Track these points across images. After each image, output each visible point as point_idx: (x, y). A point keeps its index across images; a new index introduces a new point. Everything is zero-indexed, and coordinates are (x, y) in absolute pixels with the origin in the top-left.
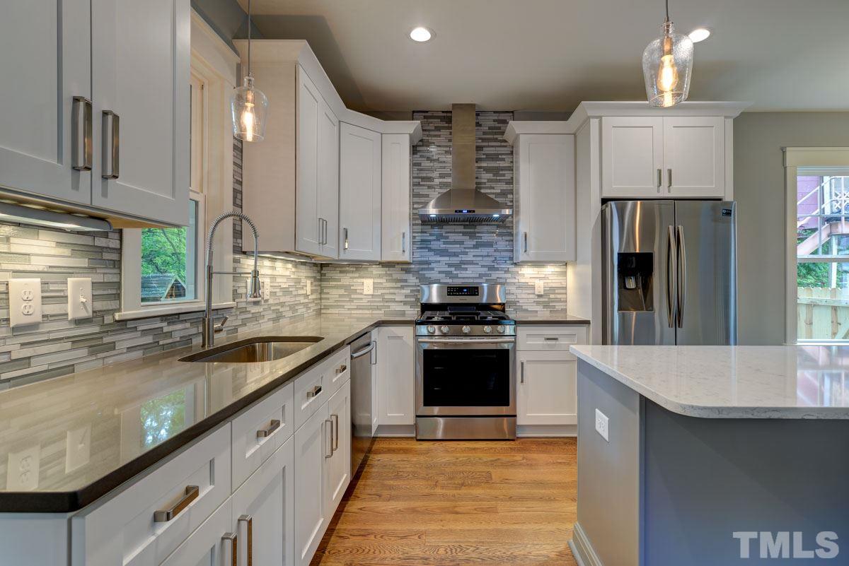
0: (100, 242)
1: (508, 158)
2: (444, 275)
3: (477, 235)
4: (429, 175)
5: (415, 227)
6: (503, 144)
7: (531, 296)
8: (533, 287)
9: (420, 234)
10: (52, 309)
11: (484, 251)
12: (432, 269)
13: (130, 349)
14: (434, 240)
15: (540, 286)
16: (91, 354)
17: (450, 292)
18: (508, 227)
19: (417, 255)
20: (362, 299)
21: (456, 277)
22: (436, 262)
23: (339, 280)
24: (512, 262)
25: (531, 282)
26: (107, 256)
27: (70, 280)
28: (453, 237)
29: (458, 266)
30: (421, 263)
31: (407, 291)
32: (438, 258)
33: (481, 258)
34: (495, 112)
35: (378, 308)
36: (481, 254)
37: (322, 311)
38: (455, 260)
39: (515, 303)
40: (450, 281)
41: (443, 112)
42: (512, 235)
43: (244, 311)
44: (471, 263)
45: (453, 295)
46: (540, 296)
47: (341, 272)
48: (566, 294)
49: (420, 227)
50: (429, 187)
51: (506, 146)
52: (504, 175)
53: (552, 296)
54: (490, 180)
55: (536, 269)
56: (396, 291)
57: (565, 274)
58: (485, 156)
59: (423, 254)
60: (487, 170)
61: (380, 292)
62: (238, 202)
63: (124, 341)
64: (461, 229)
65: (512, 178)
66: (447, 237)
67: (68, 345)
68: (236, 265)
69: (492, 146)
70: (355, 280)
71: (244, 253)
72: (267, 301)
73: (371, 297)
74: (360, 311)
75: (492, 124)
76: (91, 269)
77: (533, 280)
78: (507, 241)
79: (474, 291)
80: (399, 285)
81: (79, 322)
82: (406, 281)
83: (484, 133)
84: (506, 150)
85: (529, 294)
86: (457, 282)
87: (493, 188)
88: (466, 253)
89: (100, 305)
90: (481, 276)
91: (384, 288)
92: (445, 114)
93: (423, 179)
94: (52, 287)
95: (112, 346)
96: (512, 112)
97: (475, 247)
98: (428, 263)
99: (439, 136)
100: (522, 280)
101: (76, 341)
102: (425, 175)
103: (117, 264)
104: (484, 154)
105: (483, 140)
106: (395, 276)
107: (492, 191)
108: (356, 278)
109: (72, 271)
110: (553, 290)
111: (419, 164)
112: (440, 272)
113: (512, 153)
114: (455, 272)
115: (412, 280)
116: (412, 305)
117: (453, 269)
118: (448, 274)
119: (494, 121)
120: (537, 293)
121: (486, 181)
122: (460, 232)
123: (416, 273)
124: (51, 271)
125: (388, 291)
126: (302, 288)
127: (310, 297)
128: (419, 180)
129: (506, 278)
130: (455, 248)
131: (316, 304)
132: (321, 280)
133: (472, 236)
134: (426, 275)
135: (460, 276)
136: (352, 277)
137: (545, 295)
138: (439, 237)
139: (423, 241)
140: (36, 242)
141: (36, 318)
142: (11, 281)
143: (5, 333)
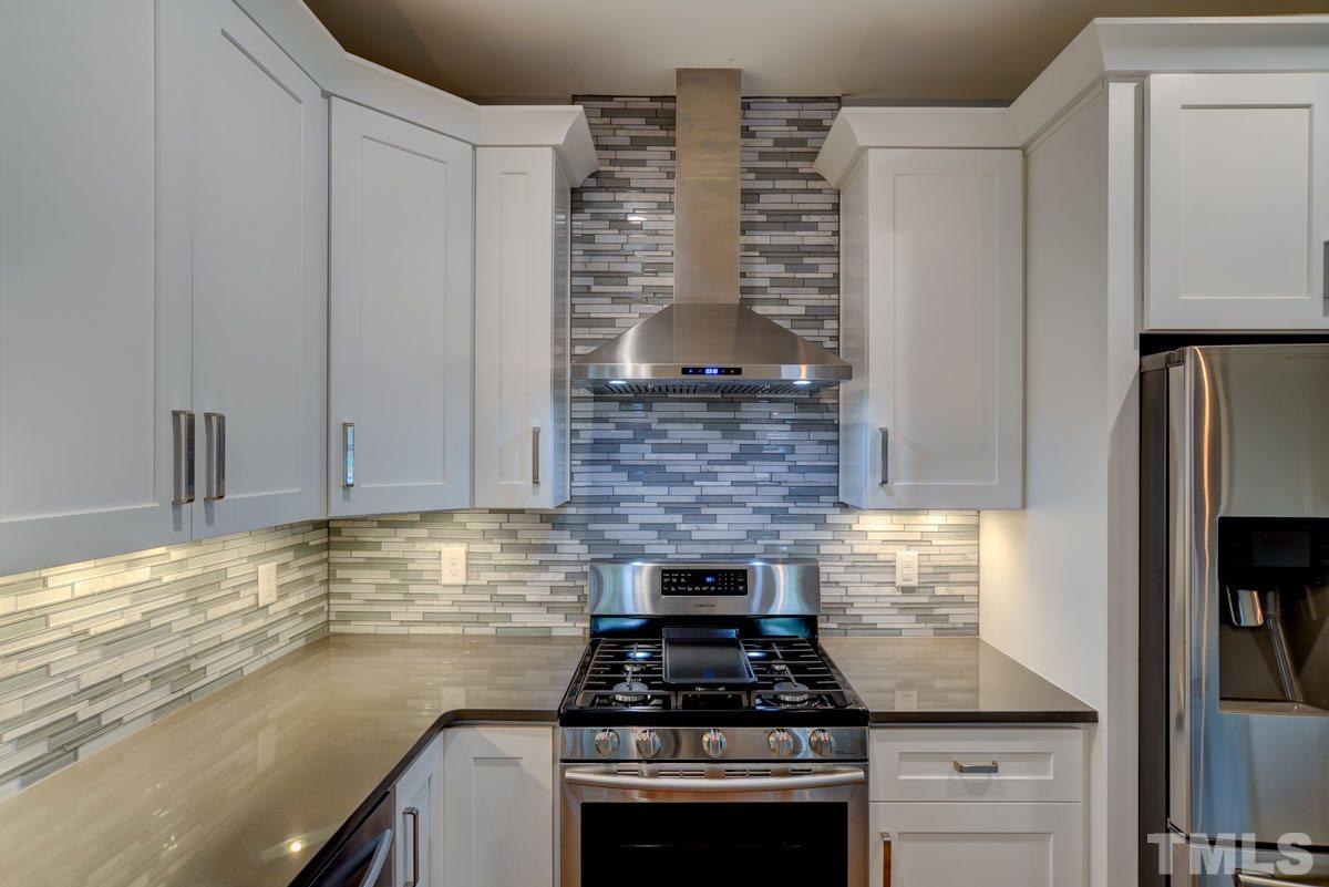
1: (826, 222)
2: (654, 534)
3: (743, 427)
4: (615, 268)
5: (577, 407)
6: (813, 185)
7: (886, 590)
8: (890, 566)
9: (590, 426)
11: (761, 471)
12: (623, 518)
14: (629, 441)
15: (908, 563)
17: (670, 582)
18: (827, 409)
19: (583, 481)
20: (436, 595)
21: (687, 538)
22: (634, 498)
23: (377, 546)
24: (834, 499)
25: (885, 553)
28: (677, 433)
29: (691, 511)
30: (593, 501)
31: (556, 576)
32: (640, 490)
33: (752, 490)
34: (791, 99)
36: (754, 477)
37: (333, 630)
38: (684, 494)
39: (842, 607)
40: (669, 550)
41: (653, 99)
42: (837, 428)
44: (727, 502)
45: (677, 593)
46: (906, 590)
47: (382, 525)
48: (977, 584)
49: (590, 406)
50: (617, 299)
51: (819, 191)
52: (814, 267)
53: (940, 590)
54: (776, 282)
55: (899, 519)
56: (527, 576)
57: (974, 531)
58: (763, 218)
59: (597, 477)
60: (771, 254)
61: (486, 577)
64: (699, 411)
65: (837, 276)
66: (664, 434)
69: (784, 191)
70: (418, 546)
73: (460, 590)
74: (435, 629)
75: (784, 131)
77: (890, 548)
78: (821, 442)
79: (733, 581)
80: (534, 559)
82: (553, 549)
83: (763, 156)
84: (823, 201)
85: (879, 584)
86: (689, 554)
87: (785, 302)
88: (713, 476)
90: (752, 535)
91: (496, 568)
92: (657, 105)
93: (599, 276)
96: (839, 98)
97: (737, 459)
98: (614, 501)
99: (642, 163)
100: (864, 549)
102: (604, 267)
104: (761, 212)
105: (761, 174)
106: (524, 537)
107: (785, 310)
108: (420, 539)
110: (942, 572)
111: (589, 239)
112: (645, 527)
113: (836, 209)
114: (684, 527)
115: (571, 547)
116: (569, 613)
117: (678, 518)
118: (664, 531)
119: (790, 122)
120: (899, 581)
121: (766, 283)
122: (697, 421)
123: (580, 528)
125: (504, 576)
126: (235, 595)
127: (272, 610)
128: (588, 281)
129: (817, 544)
130: (684, 462)
131: (308, 616)
132: (328, 546)
133: (729, 429)
134: (608, 535)
135: (695, 535)
136: (409, 540)
137: (923, 586)
138: (642, 433)
139: (597, 444)
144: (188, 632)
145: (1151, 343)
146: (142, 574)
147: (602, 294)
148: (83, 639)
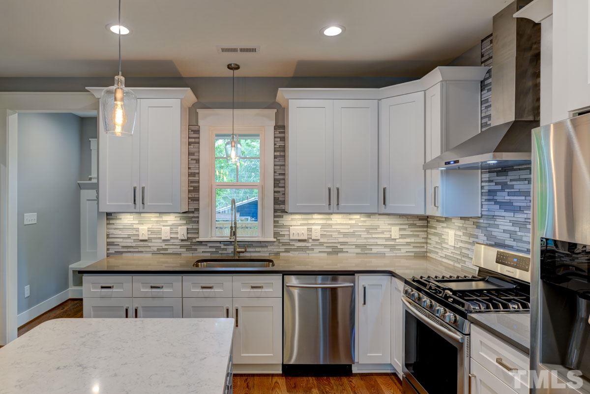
0: (191, 215)
5: (483, 176)
10: (173, 236)
13: (203, 252)
16: (187, 251)
19: (484, 208)
20: (448, 249)
26: (193, 220)
27: (179, 228)
30: (488, 217)
32: (503, 213)
35: (458, 261)
43: (288, 244)
59: (490, 206)
61: (459, 245)
62: (280, 185)
63: (202, 249)
67: (179, 247)
68: (277, 219)
70: (444, 230)
71: (288, 212)
72: (318, 240)
73: (453, 248)
76: (187, 224)
80: (471, 240)
81: (182, 240)
82: (477, 236)
89: (190, 236)
91: (461, 242)
94: (173, 229)
95: (196, 250)
98: (495, 218)
101: (182, 246)
103: (197, 222)
106: (469, 230)
109: (180, 225)
115: (481, 237)
123: (484, 228)
124: (173, 225)
125: (464, 245)
126: (383, 233)
127: (397, 241)
131: (415, 247)
134: (492, 232)
139: (490, 192)
140: (169, 217)
141: (168, 238)
142: (162, 228)
143: (161, 241)
144: (366, 238)
148: (339, 232)
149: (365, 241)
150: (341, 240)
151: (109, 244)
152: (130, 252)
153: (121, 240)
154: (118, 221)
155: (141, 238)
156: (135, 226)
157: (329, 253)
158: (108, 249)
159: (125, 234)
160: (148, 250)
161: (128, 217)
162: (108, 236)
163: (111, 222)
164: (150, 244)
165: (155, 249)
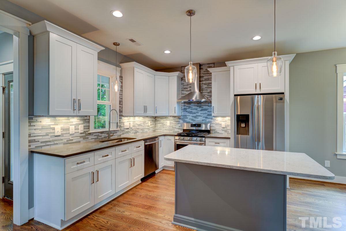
0: (85, 118)
2: (191, 120)
3: (202, 106)
4: (186, 87)
5: (182, 104)
7: (221, 128)
8: (221, 125)
9: (183, 107)
10: (77, 131)
11: (204, 112)
12: (187, 118)
13: (91, 139)
14: (188, 108)
15: (223, 124)
16: (83, 139)
19: (182, 113)
20: (166, 127)
21: (195, 121)
22: (189, 115)
23: (160, 121)
25: (220, 123)
26: (86, 121)
27: (79, 126)
28: (194, 107)
29: (195, 117)
30: (184, 116)
31: (180, 125)
34: (208, 64)
35: (171, 130)
36: (203, 113)
37: (156, 131)
38: (195, 115)
39: (214, 130)
40: (192, 122)
43: (123, 131)
44: (200, 116)
45: (192, 127)
46: (223, 128)
47: (161, 119)
49: (184, 104)
52: (209, 86)
53: (228, 128)
54: (206, 88)
55: (223, 118)
56: (176, 125)
59: (185, 113)
60: (205, 84)
62: (121, 104)
63: (90, 137)
64: (196, 104)
66: (192, 107)
67: (79, 138)
68: (120, 119)
70: (165, 121)
71: (123, 116)
72: (132, 128)
73: (169, 126)
74: (166, 131)
76: (84, 123)
77: (220, 122)
79: (199, 125)
80: (177, 123)
81: (81, 133)
82: (179, 122)
83: (204, 72)
85: (219, 127)
87: (207, 90)
88: (198, 113)
89: (85, 130)
90: (203, 120)
91: (173, 124)
93: (185, 88)
94: (76, 127)
95: (88, 138)
96: (214, 63)
97: (201, 110)
98: (186, 116)
100: (217, 122)
101: (81, 137)
103: (89, 122)
106: (176, 120)
109: (80, 124)
111: (183, 84)
112: (190, 119)
115: (181, 121)
116: (181, 129)
117: (194, 118)
118: (192, 120)
119: (208, 67)
120: (222, 127)
123: (182, 119)
124: (76, 124)
126: (147, 124)
127: (150, 126)
128: (183, 89)
129: (211, 121)
130: (194, 111)
131: (153, 128)
132: (155, 121)
133: (200, 107)
134: (185, 120)
135: (196, 120)
136: (164, 120)
137: (225, 127)
138: (189, 107)
139: (184, 109)
140: (74, 119)
141: (74, 133)
142: (70, 126)
143: (69, 135)
144: (143, 126)
145: (235, 95)
146: (140, 120)
147: (185, 91)
148: (137, 124)
149: (143, 127)
150: (138, 127)
151: (30, 141)
152: (48, 145)
153: (41, 137)
154: (38, 124)
155: (56, 134)
156: (52, 126)
157: (134, 133)
158: (30, 146)
159: (44, 132)
160: (61, 142)
161: (46, 120)
162: (30, 136)
163: (32, 124)
164: (62, 138)
165: (65, 141)
